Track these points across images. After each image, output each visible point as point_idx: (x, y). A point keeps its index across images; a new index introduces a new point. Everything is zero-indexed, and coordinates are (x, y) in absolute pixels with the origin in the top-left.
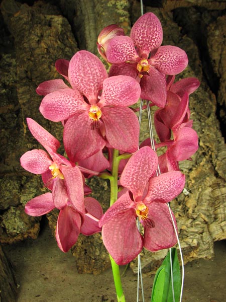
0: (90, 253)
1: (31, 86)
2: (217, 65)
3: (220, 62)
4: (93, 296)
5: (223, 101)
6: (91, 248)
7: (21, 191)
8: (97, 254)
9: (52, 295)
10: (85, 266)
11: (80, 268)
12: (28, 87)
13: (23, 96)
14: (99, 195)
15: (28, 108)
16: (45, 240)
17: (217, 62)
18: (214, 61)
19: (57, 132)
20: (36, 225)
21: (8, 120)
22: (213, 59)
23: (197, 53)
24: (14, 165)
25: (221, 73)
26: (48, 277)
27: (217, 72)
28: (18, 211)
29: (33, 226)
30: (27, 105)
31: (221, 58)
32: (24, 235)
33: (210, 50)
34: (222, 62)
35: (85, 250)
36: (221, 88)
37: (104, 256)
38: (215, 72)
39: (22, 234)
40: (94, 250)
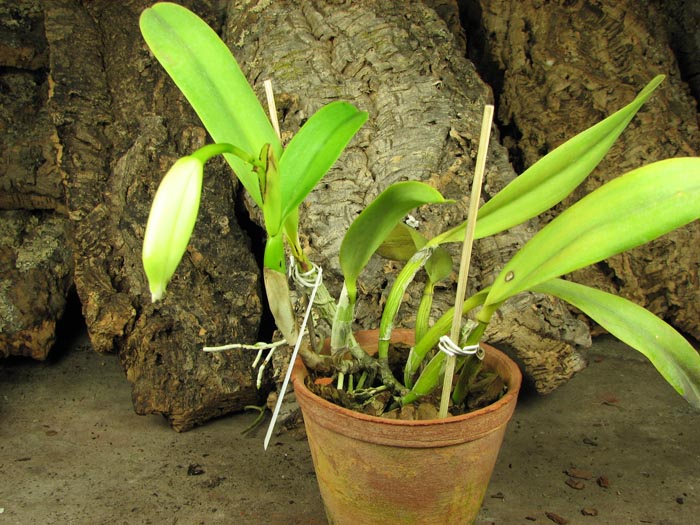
0: (170, 363)
1: (80, 11)
2: (500, 44)
3: (506, 38)
4: (166, 466)
5: (510, 116)
6: (173, 353)
7: (21, 242)
8: (188, 367)
9: (61, 460)
10: (152, 391)
11: (139, 398)
12: (71, 12)
13: (57, 27)
14: (207, 241)
15: (66, 54)
16: (64, 373)
17: (500, 37)
18: (493, 35)
19: (124, 105)
20: (46, 324)
21: (14, 90)
22: (491, 30)
23: (457, 13)
24: (13, 176)
25: (507, 56)
26: (58, 430)
27: (500, 59)
28: (6, 281)
29: (38, 324)
30: (64, 47)
31: (508, 26)
32: (14, 340)
33: (484, 14)
34: (510, 34)
35: (159, 357)
36: (506, 88)
37: (204, 373)
38: (495, 59)
39: (9, 336)
40: (181, 357)
